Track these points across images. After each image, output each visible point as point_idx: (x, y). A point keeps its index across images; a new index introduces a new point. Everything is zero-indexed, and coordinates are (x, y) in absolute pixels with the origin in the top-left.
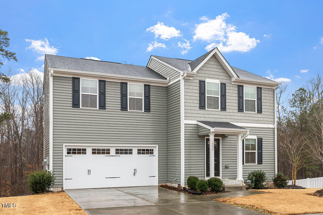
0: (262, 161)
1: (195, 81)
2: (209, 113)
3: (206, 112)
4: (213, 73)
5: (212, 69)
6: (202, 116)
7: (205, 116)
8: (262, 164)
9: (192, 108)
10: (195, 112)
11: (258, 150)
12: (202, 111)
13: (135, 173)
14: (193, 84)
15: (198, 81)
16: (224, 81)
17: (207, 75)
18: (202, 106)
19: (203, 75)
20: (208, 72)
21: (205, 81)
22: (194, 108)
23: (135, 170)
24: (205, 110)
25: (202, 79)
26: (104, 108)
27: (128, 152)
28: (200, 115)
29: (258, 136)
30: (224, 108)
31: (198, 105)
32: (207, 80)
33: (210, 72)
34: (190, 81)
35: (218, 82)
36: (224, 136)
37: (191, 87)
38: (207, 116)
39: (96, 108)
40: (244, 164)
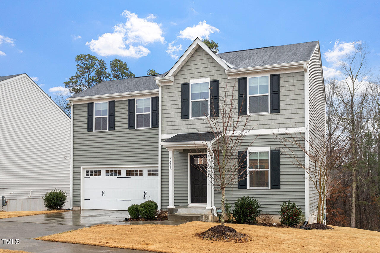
0: (280, 185)
1: (176, 86)
2: (194, 122)
3: (191, 122)
4: (200, 70)
5: (199, 66)
6: (185, 127)
7: (189, 127)
8: (279, 188)
9: (172, 119)
10: (176, 123)
11: (271, 168)
12: (185, 122)
13: (145, 196)
14: (174, 90)
15: (180, 86)
16: (215, 78)
17: (191, 75)
18: (185, 115)
19: (186, 76)
20: (193, 71)
21: (189, 83)
22: (175, 119)
23: (145, 193)
24: (188, 119)
25: (185, 81)
26: (113, 129)
27: (139, 173)
28: (182, 127)
29: (272, 147)
30: (215, 113)
31: (180, 115)
32: (192, 82)
33: (196, 71)
34: (171, 87)
35: (208, 80)
37: (172, 94)
38: (192, 127)
39: (107, 129)
40: (246, 188)
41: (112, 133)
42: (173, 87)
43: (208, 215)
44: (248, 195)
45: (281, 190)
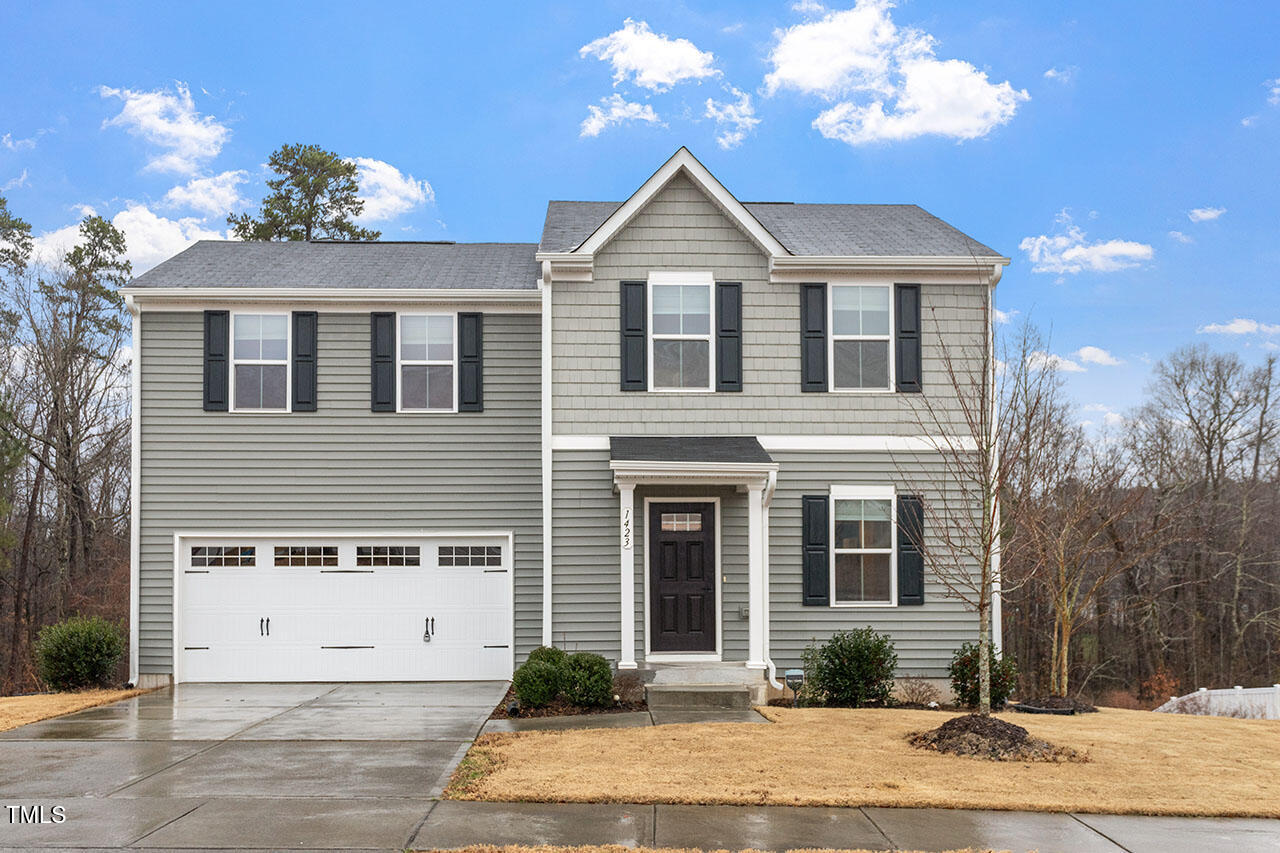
0: (921, 593)
1: (602, 285)
2: (663, 403)
3: (651, 403)
4: (682, 247)
5: (677, 234)
6: (634, 416)
7: (646, 416)
8: (921, 602)
9: (587, 389)
10: (603, 403)
11: (898, 546)
12: (633, 400)
13: (431, 634)
14: (594, 299)
15: (615, 287)
16: (732, 276)
17: (653, 259)
18: (633, 379)
19: (636, 260)
20: (660, 247)
21: (646, 283)
22: (597, 390)
23: (430, 623)
24: (644, 393)
25: (634, 275)
26: (310, 407)
27: (403, 557)
28: (623, 416)
29: (901, 486)
30: (731, 380)
31: (616, 377)
32: (655, 279)
33: (669, 247)
34: (581, 288)
35: (707, 279)
36: (735, 490)
37: (586, 311)
38: (656, 416)
39: (285, 407)
40: (827, 604)
41: (305, 419)
42: (592, 288)
43: (754, 687)
44: (870, 624)
45: (925, 608)
